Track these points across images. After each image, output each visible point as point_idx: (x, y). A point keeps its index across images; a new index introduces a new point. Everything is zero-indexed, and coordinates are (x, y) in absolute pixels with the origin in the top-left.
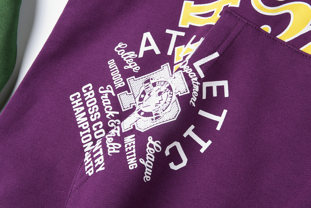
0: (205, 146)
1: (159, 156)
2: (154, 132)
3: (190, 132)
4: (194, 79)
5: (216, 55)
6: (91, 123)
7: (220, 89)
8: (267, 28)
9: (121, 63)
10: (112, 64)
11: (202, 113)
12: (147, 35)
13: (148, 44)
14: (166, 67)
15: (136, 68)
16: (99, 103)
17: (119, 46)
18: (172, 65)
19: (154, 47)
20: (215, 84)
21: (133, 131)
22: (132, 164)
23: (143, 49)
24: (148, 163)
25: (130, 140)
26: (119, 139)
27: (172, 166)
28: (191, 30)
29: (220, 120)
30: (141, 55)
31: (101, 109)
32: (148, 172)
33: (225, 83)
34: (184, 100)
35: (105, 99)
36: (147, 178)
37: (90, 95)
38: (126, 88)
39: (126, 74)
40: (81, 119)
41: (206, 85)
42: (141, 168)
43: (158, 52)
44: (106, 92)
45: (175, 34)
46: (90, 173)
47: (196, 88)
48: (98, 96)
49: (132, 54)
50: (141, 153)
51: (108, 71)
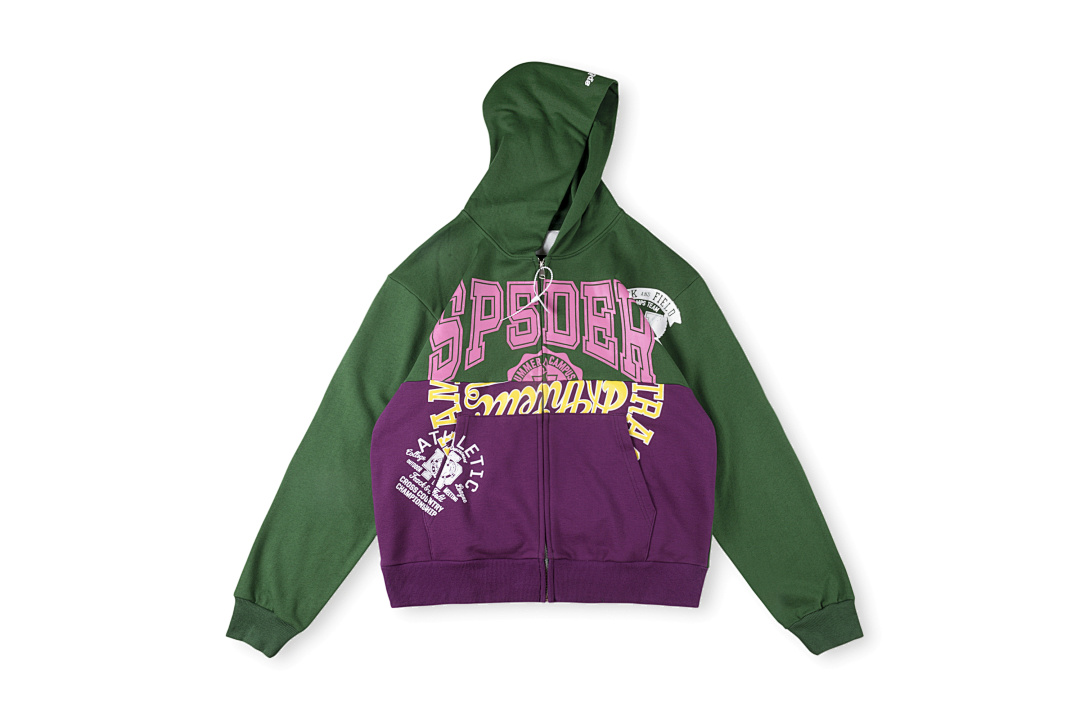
0: (481, 474)
1: (464, 490)
2: (457, 481)
3: (472, 473)
4: (460, 452)
5: (464, 437)
6: (416, 494)
7: (474, 449)
8: (478, 414)
9: (414, 460)
10: (409, 462)
11: (472, 463)
12: (420, 440)
13: (423, 444)
14: (438, 450)
15: (424, 458)
16: (414, 483)
17: (408, 451)
18: (441, 449)
19: (427, 444)
20: (470, 449)
21: (445, 486)
22: (455, 499)
23: (422, 448)
24: (461, 495)
25: (446, 491)
26: (441, 492)
27: (473, 490)
28: (442, 429)
29: (482, 461)
30: (423, 451)
31: (417, 485)
32: (464, 498)
33: (474, 446)
34: (461, 463)
35: (418, 481)
36: (465, 501)
37: (406, 481)
38: (424, 469)
39: (420, 463)
40: (408, 495)
41: (466, 452)
42: (460, 498)
43: (430, 446)
44: (414, 477)
45: (434, 433)
46: (435, 513)
47: (463, 455)
48: (411, 480)
49: (418, 453)
50: (456, 493)
51: (410, 466)
